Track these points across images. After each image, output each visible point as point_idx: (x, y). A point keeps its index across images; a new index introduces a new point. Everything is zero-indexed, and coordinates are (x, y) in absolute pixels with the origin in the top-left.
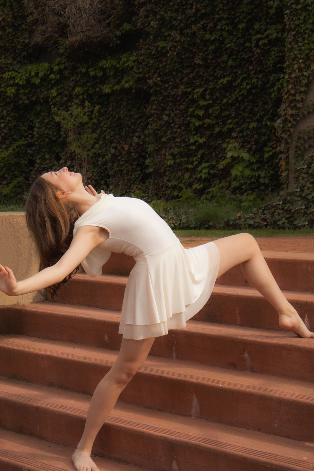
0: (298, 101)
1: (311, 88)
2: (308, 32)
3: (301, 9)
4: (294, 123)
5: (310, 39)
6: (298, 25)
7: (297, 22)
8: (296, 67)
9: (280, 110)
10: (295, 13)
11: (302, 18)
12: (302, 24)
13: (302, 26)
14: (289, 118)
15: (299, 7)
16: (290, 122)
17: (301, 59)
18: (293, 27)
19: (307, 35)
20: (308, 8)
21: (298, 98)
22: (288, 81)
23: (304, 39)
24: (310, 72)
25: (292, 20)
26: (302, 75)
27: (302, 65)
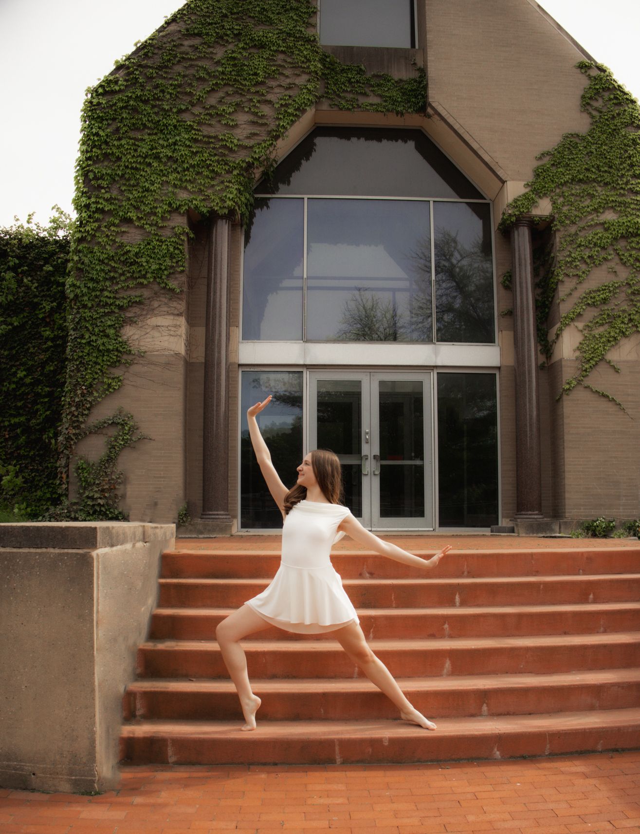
0: (82, 423)
1: (93, 411)
2: (91, 363)
3: (85, 344)
4: (76, 441)
5: (93, 369)
6: (81, 357)
7: (81, 354)
8: (79, 392)
9: (62, 428)
10: (79, 346)
11: (86, 351)
12: (85, 356)
13: (86, 358)
14: (72, 436)
15: (84, 341)
16: (72, 440)
17: (83, 385)
18: (76, 357)
19: (90, 366)
20: (92, 343)
21: (81, 419)
22: (69, 404)
23: (86, 369)
24: (93, 398)
25: (76, 352)
26: (85, 400)
27: (85, 391)
